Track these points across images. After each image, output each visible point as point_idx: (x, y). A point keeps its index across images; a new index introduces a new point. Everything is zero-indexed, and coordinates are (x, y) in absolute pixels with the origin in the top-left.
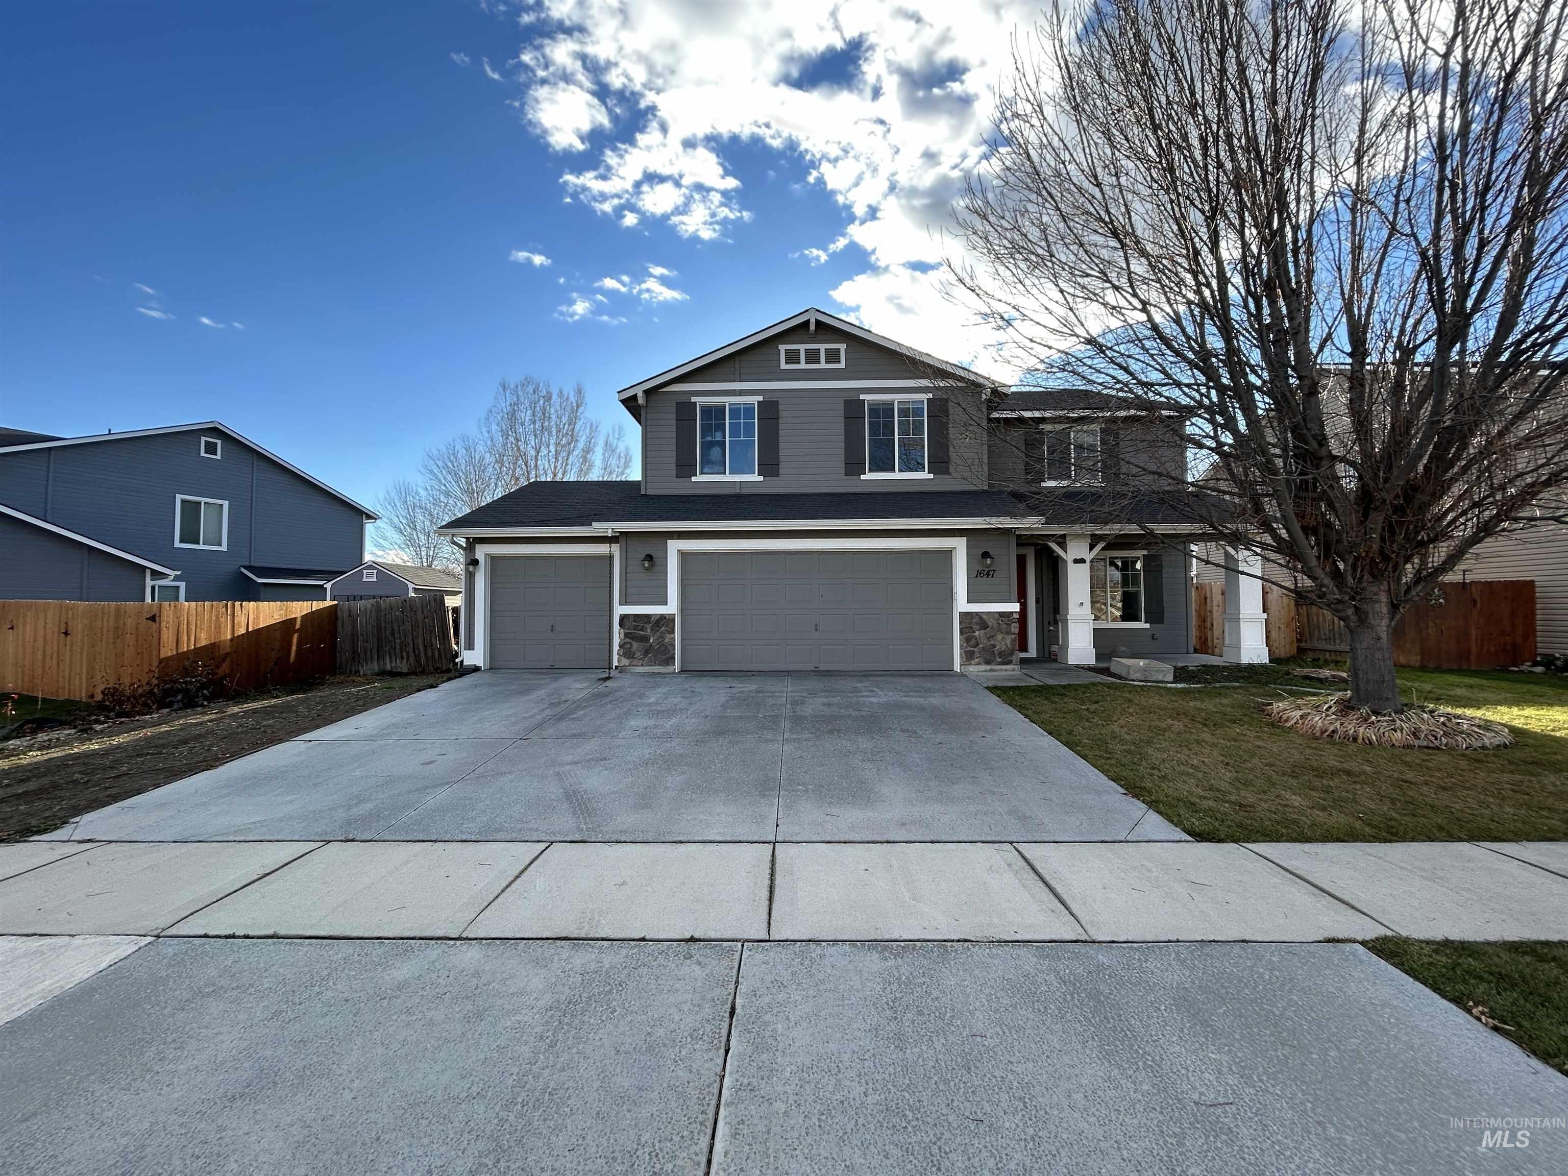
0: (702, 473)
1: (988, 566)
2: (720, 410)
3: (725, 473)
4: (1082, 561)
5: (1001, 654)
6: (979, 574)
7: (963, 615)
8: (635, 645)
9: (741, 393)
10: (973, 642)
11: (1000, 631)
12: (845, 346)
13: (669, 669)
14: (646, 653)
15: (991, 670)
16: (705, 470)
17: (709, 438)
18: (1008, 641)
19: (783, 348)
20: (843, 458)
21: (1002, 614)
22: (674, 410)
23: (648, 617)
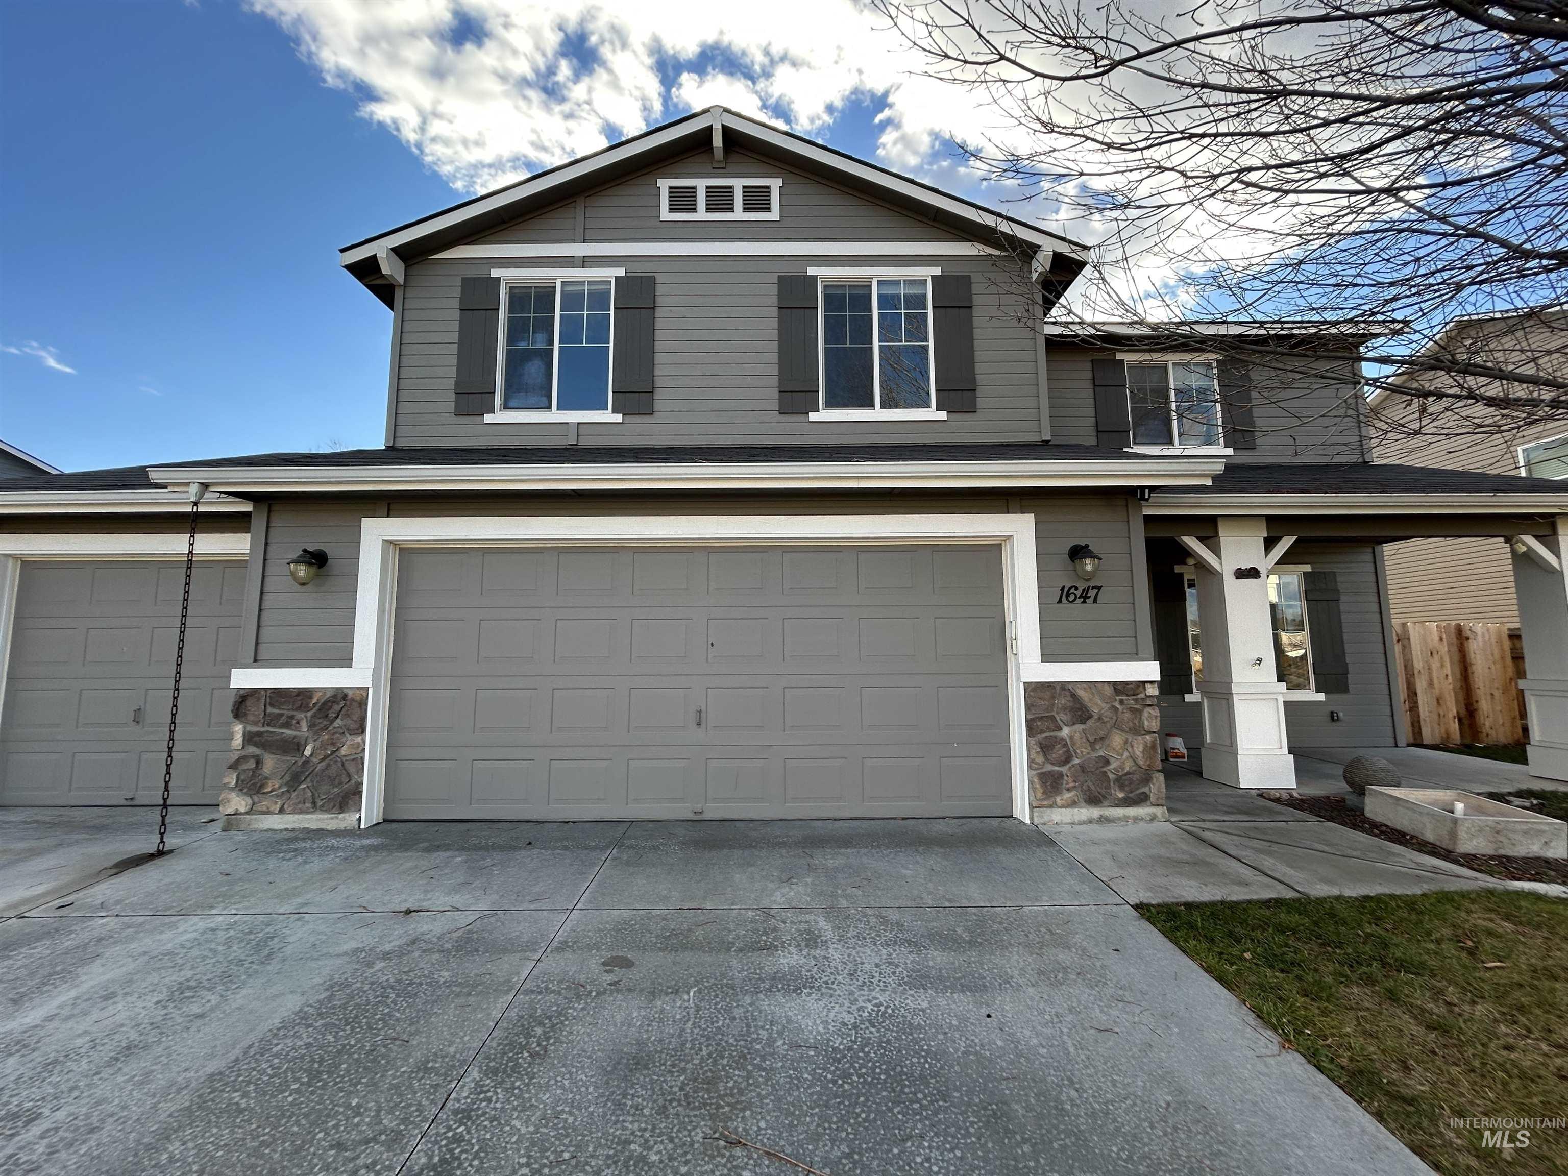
0: (506, 407)
1: (1088, 577)
2: (545, 295)
3: (549, 407)
4: (1253, 573)
5: (1121, 781)
6: (1066, 594)
7: (1035, 691)
8: (270, 762)
9: (585, 262)
10: (1058, 752)
11: (1117, 726)
12: (779, 182)
13: (347, 820)
14: (294, 780)
15: (1102, 820)
16: (511, 404)
17: (522, 345)
18: (1138, 750)
19: (664, 184)
20: (775, 381)
21: (1121, 688)
22: (457, 292)
23: (302, 695)
